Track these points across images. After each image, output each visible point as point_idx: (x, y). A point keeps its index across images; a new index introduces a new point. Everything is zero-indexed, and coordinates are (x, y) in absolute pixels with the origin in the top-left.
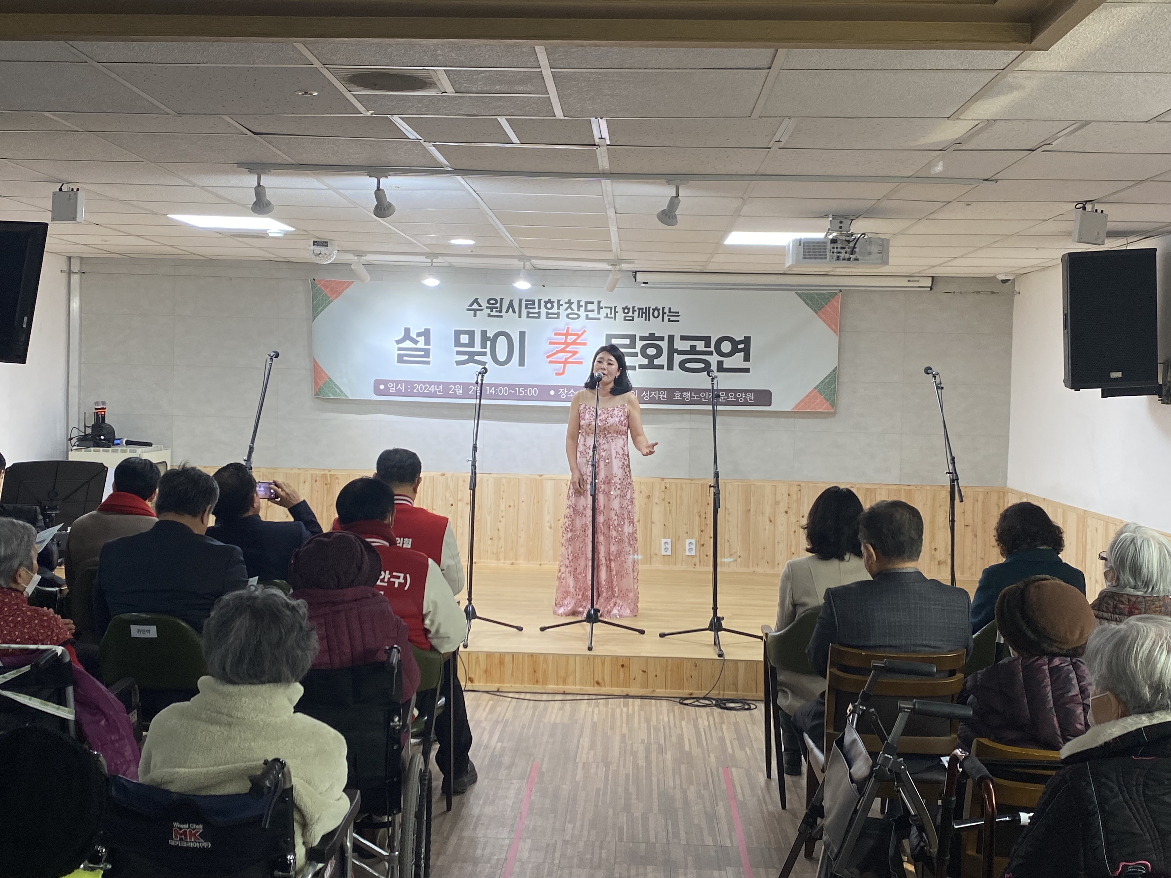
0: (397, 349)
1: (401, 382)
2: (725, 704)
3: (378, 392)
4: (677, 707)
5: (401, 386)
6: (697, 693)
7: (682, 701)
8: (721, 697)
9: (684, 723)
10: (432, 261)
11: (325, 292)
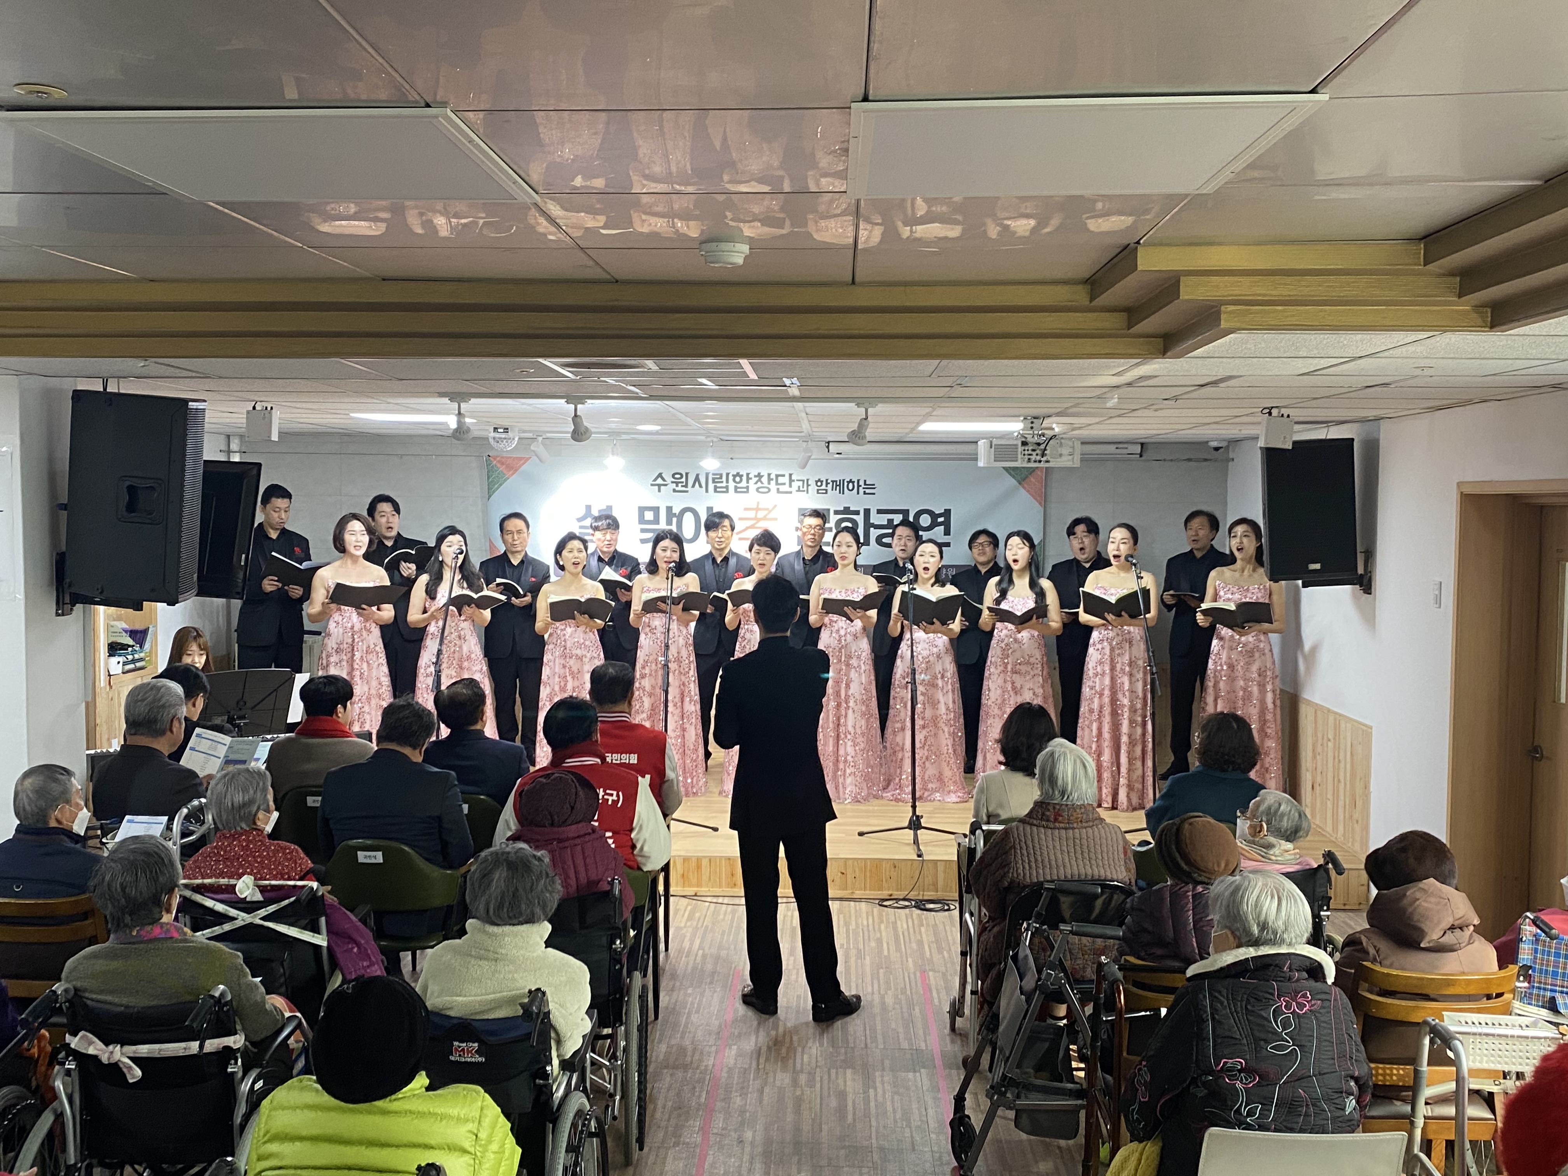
2: (924, 905)
4: (877, 909)
6: (897, 894)
7: (881, 902)
8: (921, 898)
9: (883, 927)
10: (615, 438)
11: (501, 469)
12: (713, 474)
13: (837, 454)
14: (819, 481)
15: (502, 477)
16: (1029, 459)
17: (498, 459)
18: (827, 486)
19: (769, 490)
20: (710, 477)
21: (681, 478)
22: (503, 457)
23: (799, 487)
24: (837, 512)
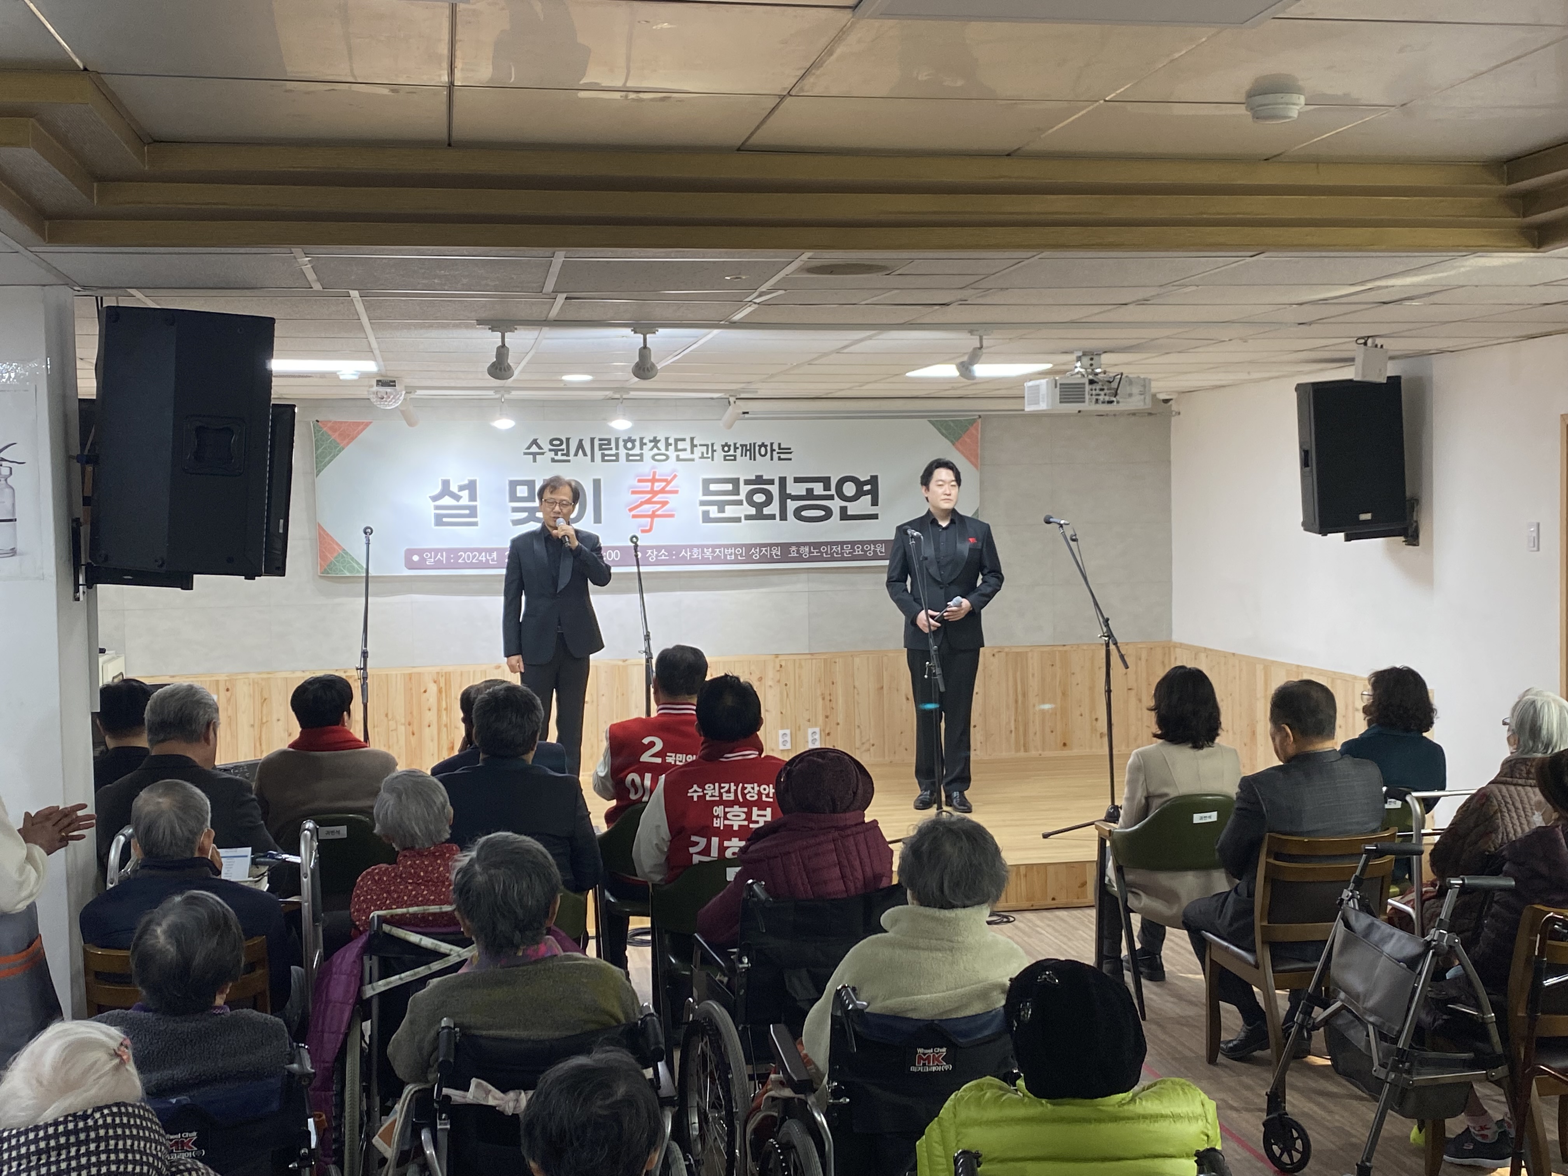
0: (433, 508)
1: (441, 550)
3: (410, 565)
5: (442, 556)
10: (503, 396)
11: (333, 437)
12: (600, 440)
13: (744, 413)
14: (726, 445)
15: (336, 448)
16: (1097, 400)
17: (329, 425)
18: (735, 451)
19: (668, 457)
20: (597, 443)
21: (561, 444)
22: (335, 422)
23: (703, 453)
24: (747, 482)
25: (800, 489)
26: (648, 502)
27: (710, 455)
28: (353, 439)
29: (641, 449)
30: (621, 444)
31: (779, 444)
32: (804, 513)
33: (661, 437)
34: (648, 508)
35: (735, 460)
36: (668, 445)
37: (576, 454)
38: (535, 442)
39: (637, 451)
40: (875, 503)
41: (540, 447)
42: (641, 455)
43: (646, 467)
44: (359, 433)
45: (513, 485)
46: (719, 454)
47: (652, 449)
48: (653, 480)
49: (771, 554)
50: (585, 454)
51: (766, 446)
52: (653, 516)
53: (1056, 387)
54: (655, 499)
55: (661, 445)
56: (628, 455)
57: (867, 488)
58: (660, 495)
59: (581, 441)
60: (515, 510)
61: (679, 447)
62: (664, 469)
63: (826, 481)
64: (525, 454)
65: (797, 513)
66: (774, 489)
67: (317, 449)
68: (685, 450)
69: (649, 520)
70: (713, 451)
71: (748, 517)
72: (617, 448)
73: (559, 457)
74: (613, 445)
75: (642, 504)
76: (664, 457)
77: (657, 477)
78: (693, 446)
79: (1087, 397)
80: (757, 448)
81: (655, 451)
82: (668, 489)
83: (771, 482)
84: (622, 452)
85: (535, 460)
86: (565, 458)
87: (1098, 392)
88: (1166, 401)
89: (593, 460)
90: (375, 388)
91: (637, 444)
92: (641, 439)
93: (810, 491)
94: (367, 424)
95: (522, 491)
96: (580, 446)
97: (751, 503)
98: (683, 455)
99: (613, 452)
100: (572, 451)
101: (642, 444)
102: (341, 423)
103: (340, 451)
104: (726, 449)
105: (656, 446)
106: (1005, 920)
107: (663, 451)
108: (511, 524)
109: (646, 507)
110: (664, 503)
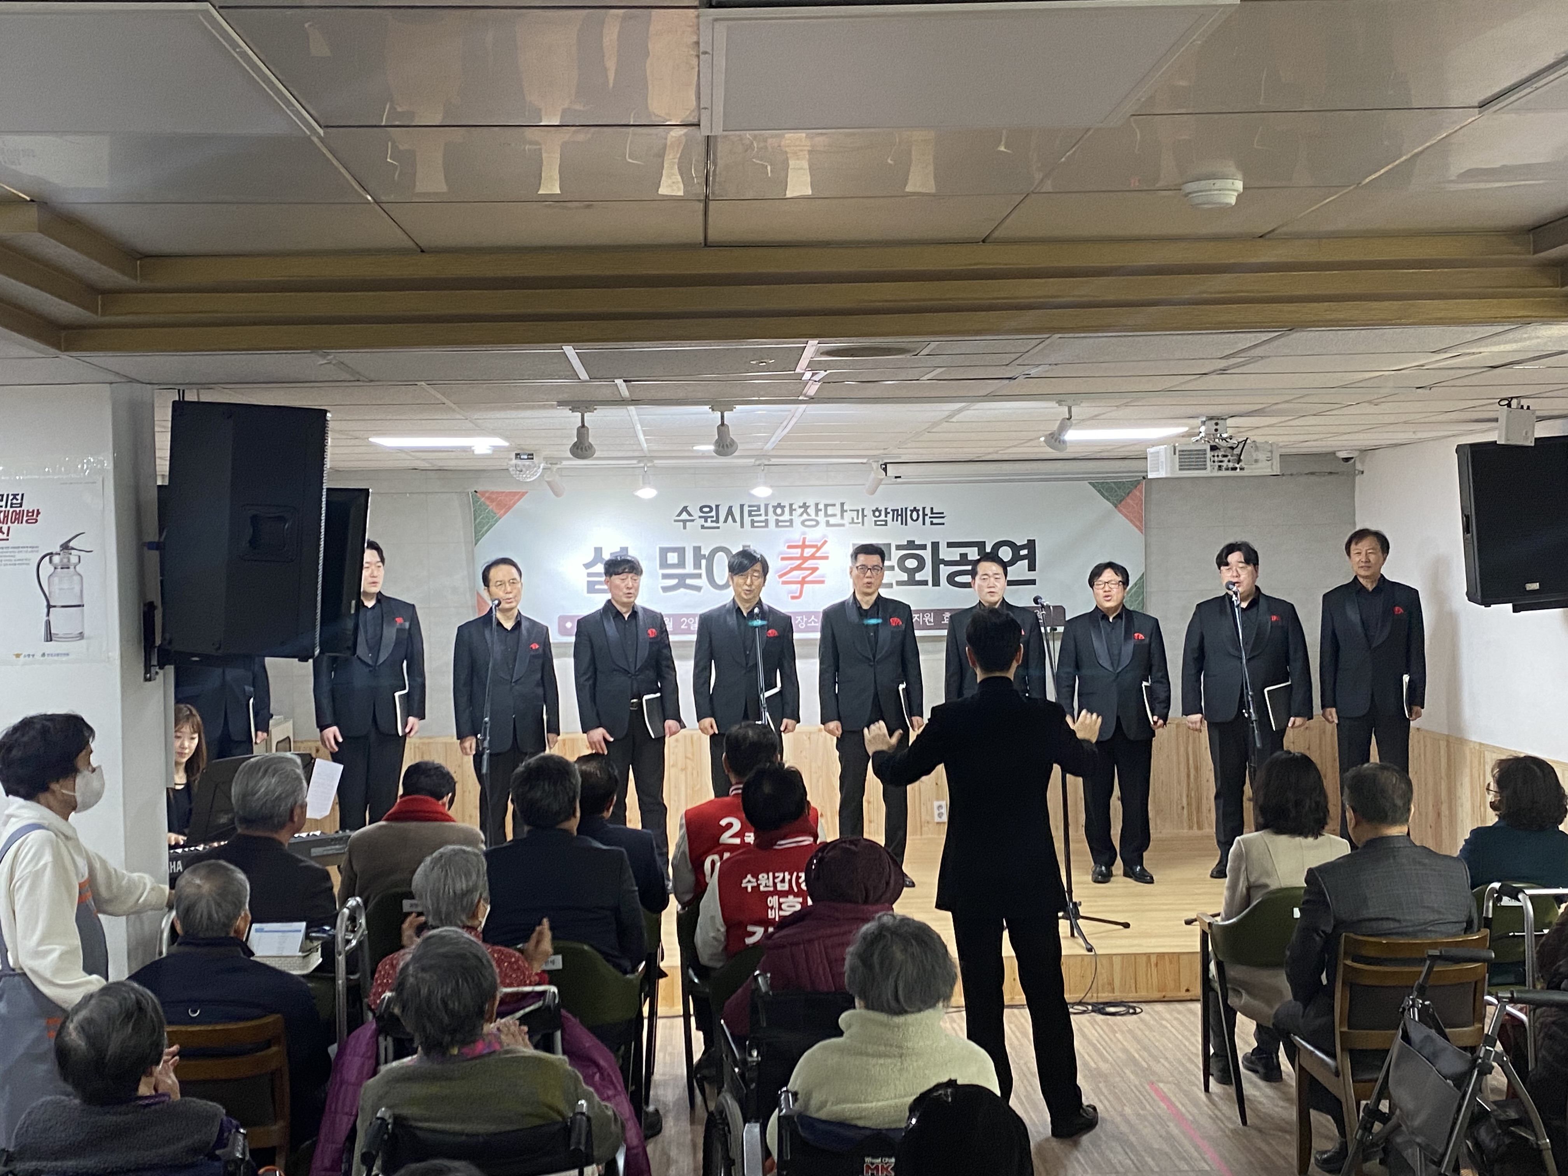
0: (585, 575)
2: (1103, 1008)
3: (563, 632)
8: (1100, 1000)
10: (646, 464)
11: (490, 507)
12: (749, 506)
13: (896, 477)
14: (877, 509)
15: (493, 517)
16: (1220, 466)
17: (487, 495)
18: (886, 516)
19: (818, 523)
20: (746, 509)
21: (711, 511)
22: (492, 493)
23: (853, 519)
24: (898, 548)
25: (954, 554)
26: (798, 568)
27: (860, 520)
28: (510, 508)
29: (791, 514)
30: (771, 510)
31: (932, 509)
32: (958, 579)
33: (811, 503)
34: (798, 575)
35: (886, 525)
36: (817, 510)
37: (726, 521)
38: (685, 509)
39: (786, 517)
40: (1032, 567)
41: (690, 515)
42: (791, 521)
43: (796, 534)
44: (514, 504)
45: (664, 552)
46: (870, 519)
47: (801, 515)
48: (803, 546)
49: (924, 621)
50: (734, 521)
51: (918, 511)
52: (803, 582)
53: (1175, 454)
54: (804, 566)
55: (811, 510)
56: (777, 521)
57: (1024, 552)
58: (810, 562)
59: (730, 508)
60: (665, 576)
61: (829, 512)
62: (814, 535)
63: (981, 545)
64: (675, 521)
65: (951, 579)
66: (927, 554)
67: (475, 520)
68: (834, 515)
69: (799, 586)
70: (864, 516)
71: (899, 583)
72: (766, 515)
73: (709, 524)
74: (762, 511)
75: (792, 570)
76: (814, 523)
77: (807, 543)
78: (843, 511)
79: (1209, 463)
80: (909, 513)
81: (805, 516)
82: (817, 555)
83: (924, 547)
84: (772, 518)
85: (685, 528)
86: (714, 525)
87: (1220, 458)
88: (1347, 460)
89: (742, 526)
90: (514, 462)
91: (787, 510)
92: (791, 505)
93: (964, 556)
94: (524, 494)
95: (673, 558)
96: (730, 512)
97: (904, 569)
98: (832, 521)
99: (763, 518)
100: (722, 519)
101: (792, 510)
102: (498, 493)
103: (497, 521)
104: (877, 514)
105: (805, 511)
106: (1131, 1011)
107: (813, 517)
108: (661, 591)
109: (795, 573)
110: (815, 570)
